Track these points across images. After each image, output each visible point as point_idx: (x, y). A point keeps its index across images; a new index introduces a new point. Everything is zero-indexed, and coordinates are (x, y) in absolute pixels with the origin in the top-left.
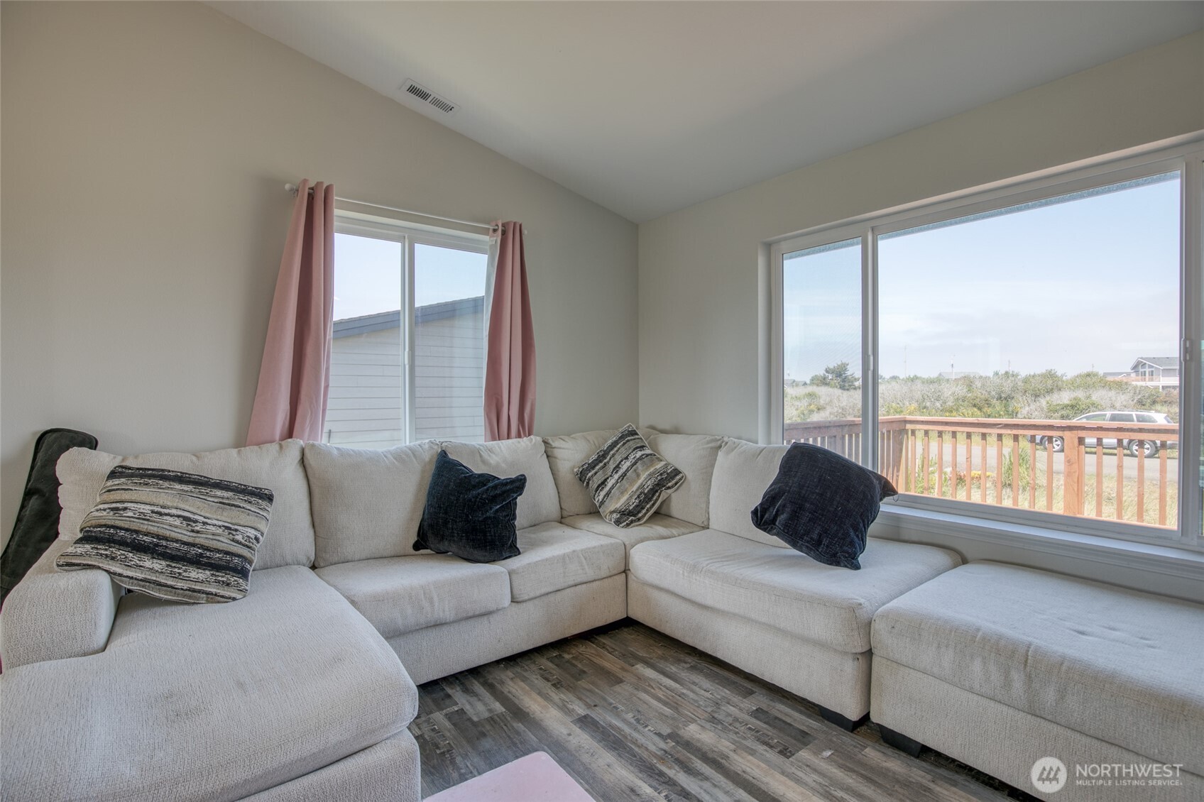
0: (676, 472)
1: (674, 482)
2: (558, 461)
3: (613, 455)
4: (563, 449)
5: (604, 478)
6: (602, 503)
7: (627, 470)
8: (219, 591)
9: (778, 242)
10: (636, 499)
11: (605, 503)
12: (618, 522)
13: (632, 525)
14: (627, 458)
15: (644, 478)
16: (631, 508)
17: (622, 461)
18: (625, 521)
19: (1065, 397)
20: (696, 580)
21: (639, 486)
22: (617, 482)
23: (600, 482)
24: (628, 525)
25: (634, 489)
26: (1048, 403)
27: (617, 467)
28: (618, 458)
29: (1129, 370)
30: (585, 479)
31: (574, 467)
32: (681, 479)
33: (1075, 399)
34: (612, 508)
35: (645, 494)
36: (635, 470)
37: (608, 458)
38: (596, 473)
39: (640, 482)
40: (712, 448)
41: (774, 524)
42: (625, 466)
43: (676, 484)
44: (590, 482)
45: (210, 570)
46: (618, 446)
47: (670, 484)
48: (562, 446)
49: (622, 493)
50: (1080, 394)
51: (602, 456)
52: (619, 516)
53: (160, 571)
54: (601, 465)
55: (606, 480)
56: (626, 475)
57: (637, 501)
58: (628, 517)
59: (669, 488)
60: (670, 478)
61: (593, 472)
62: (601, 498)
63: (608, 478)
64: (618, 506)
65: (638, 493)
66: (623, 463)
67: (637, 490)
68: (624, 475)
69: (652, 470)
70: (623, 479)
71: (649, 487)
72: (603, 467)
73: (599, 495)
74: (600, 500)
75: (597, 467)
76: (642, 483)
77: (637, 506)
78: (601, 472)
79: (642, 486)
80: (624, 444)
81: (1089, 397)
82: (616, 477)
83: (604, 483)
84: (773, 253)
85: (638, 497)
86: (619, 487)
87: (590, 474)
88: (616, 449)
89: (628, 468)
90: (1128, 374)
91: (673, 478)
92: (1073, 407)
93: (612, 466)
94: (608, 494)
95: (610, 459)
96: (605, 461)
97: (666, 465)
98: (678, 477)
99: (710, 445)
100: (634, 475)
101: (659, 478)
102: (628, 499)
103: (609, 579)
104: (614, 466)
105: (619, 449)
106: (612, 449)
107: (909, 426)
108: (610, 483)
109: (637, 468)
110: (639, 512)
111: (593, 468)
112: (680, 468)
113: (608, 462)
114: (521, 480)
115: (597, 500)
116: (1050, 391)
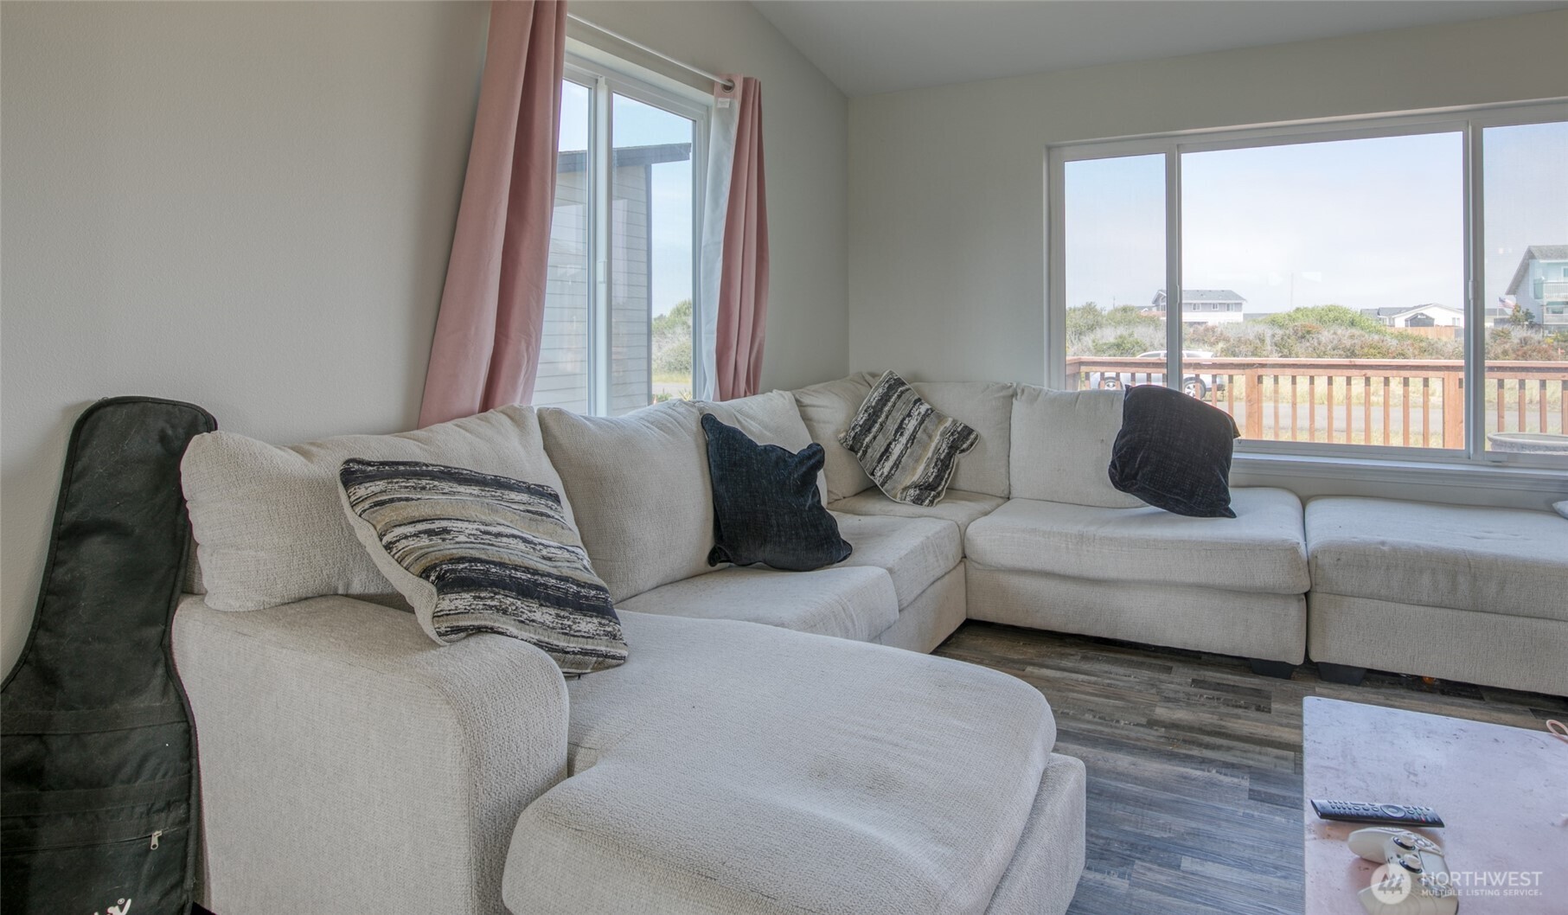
0: (968, 431)
1: (968, 442)
2: (815, 424)
3: (890, 412)
4: (818, 406)
5: (886, 444)
6: (889, 477)
7: (915, 432)
8: (608, 649)
9: (1059, 147)
10: (934, 468)
11: (894, 478)
12: (918, 501)
13: (935, 501)
14: (909, 415)
15: (937, 442)
16: (931, 480)
17: (904, 419)
18: (926, 498)
19: (1109, 335)
20: (1088, 551)
21: (934, 451)
22: (906, 448)
23: (882, 450)
24: (932, 502)
25: (930, 454)
26: (1094, 342)
27: (900, 429)
28: (897, 416)
29: (1151, 304)
30: (861, 446)
31: (838, 432)
32: (976, 439)
33: (1120, 337)
34: (908, 482)
35: (942, 461)
36: (925, 430)
37: (883, 416)
38: (875, 438)
39: (933, 445)
40: (1004, 397)
42: (911, 425)
43: (971, 445)
44: (869, 450)
45: (597, 617)
46: (893, 400)
47: (965, 446)
48: (815, 403)
49: (917, 461)
50: (1121, 330)
51: (874, 414)
52: (918, 492)
53: (551, 626)
54: (877, 426)
55: (889, 445)
56: (915, 437)
57: (936, 470)
58: (928, 492)
59: (963, 451)
60: (962, 439)
61: (870, 436)
62: (886, 471)
63: (890, 443)
64: (915, 478)
65: (935, 460)
66: (906, 421)
67: (933, 456)
68: (913, 438)
69: (942, 428)
70: (912, 443)
71: (946, 451)
72: (881, 429)
73: (883, 467)
74: (886, 474)
75: (874, 430)
76: (936, 447)
77: (936, 477)
78: (880, 436)
79: (937, 450)
80: (899, 397)
81: (1131, 335)
82: (903, 440)
83: (887, 451)
84: (1055, 155)
85: (936, 465)
86: (912, 453)
87: (867, 440)
88: (890, 404)
89: (915, 428)
90: (1150, 308)
91: (966, 438)
92: (1118, 346)
93: (892, 427)
94: (896, 465)
95: (887, 417)
96: (880, 420)
97: (955, 422)
98: (972, 437)
99: (1001, 394)
100: (925, 437)
101: (951, 439)
102: (925, 469)
104: (896, 426)
105: (895, 404)
106: (885, 405)
108: (897, 450)
109: (926, 426)
110: (939, 484)
111: (869, 430)
112: (971, 426)
113: (884, 422)
115: (879, 474)
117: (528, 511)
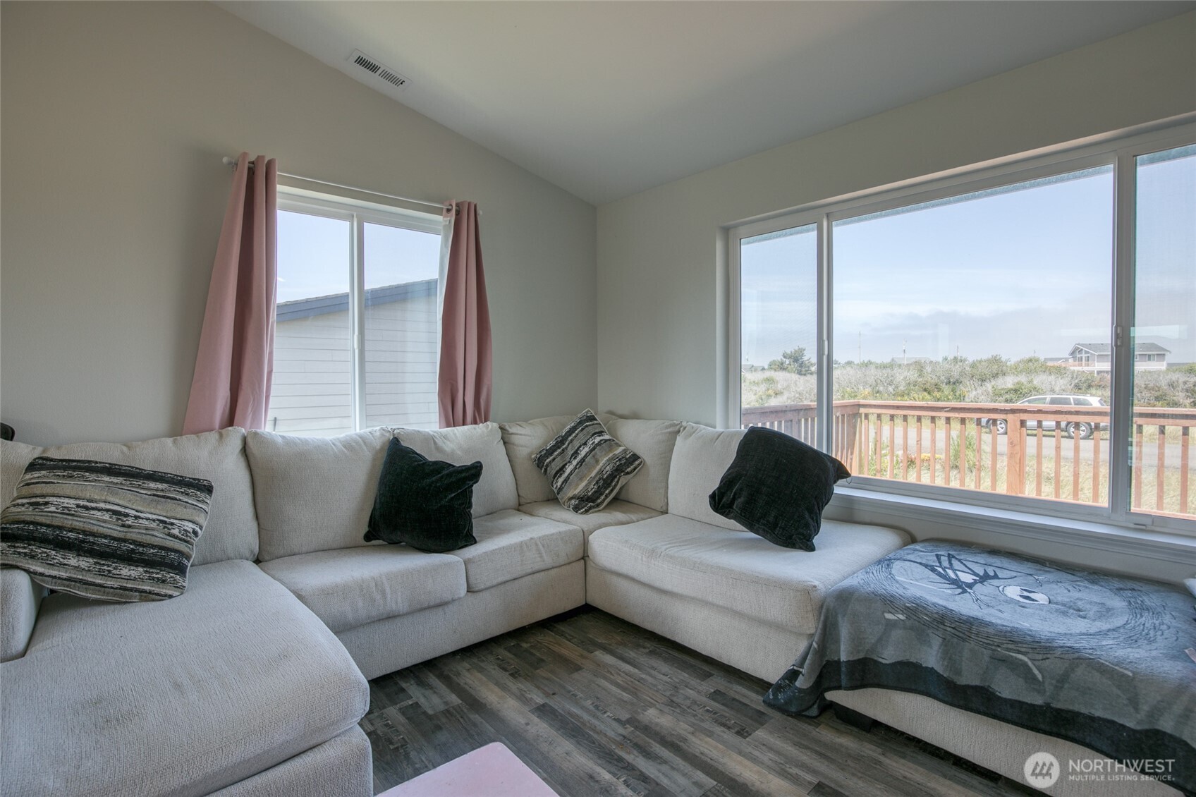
0: (635, 457)
1: (632, 467)
2: (515, 447)
3: (572, 441)
4: (521, 435)
5: (562, 465)
6: (560, 489)
7: (586, 456)
8: (153, 589)
9: (736, 226)
10: (594, 485)
11: (563, 490)
12: (576, 509)
13: (591, 511)
14: (585, 444)
15: (604, 463)
16: (590, 494)
17: (580, 447)
18: (583, 508)
19: (1009, 382)
20: (654, 564)
21: (598, 473)
22: (575, 468)
23: (558, 468)
24: (587, 511)
25: (593, 474)
26: (993, 387)
27: (576, 453)
28: (577, 444)
29: (1067, 356)
30: (543, 466)
31: (531, 453)
32: (639, 464)
33: (1018, 383)
34: (571, 494)
35: (604, 480)
36: (594, 456)
37: (567, 444)
38: (554, 459)
39: (598, 468)
40: (670, 433)
41: (733, 508)
42: (583, 452)
43: (635, 469)
44: (548, 469)
45: (143, 567)
46: (576, 432)
47: (629, 470)
48: (519, 432)
49: (581, 479)
50: (1023, 379)
51: (560, 442)
52: (577, 502)
53: (86, 569)
54: (559, 451)
55: (564, 466)
56: (584, 461)
57: (596, 487)
58: (585, 503)
59: (628, 473)
60: (629, 463)
61: (551, 458)
62: (559, 484)
63: (566, 464)
64: (576, 492)
65: (597, 479)
66: (581, 449)
67: (596, 476)
69: (611, 455)
70: (581, 465)
71: (608, 473)
72: (561, 453)
73: (557, 482)
74: (559, 487)
75: (556, 453)
76: (601, 469)
77: (595, 492)
78: (559, 458)
79: (601, 472)
80: (582, 430)
81: (1030, 382)
82: (575, 463)
83: (562, 469)
84: (731, 237)
85: (597, 483)
86: (578, 473)
87: (548, 461)
88: (574, 435)
89: (587, 454)
90: (1067, 360)
91: (632, 463)
92: (1016, 391)
93: (570, 452)
94: (566, 481)
95: (568, 445)
96: (564, 447)
97: (625, 451)
98: (637, 463)
99: (669, 430)
100: (592, 461)
101: (618, 463)
102: (586, 485)
103: (568, 567)
104: (573, 452)
105: (577, 434)
106: (570, 435)
107: (862, 410)
108: (569, 469)
109: (596, 453)
110: (598, 498)
111: (551, 454)
112: (639, 453)
113: (566, 448)
114: (477, 467)
115: (555, 486)
116: (995, 376)
117: (154, 495)
